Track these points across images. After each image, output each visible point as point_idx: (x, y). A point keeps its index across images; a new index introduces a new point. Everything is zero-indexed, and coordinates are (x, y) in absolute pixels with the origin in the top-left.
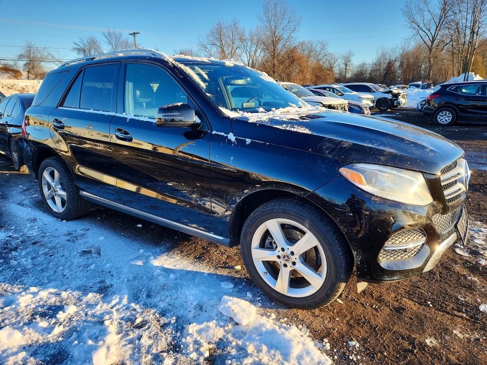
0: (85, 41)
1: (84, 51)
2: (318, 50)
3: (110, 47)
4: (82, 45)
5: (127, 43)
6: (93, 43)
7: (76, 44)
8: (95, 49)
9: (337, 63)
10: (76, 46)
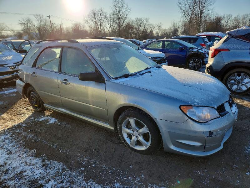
0: (25, 19)
1: (24, 24)
2: (145, 22)
3: (38, 22)
4: (23, 22)
5: (46, 20)
6: (29, 21)
7: (20, 21)
8: (30, 23)
9: (155, 29)
10: (20, 22)
